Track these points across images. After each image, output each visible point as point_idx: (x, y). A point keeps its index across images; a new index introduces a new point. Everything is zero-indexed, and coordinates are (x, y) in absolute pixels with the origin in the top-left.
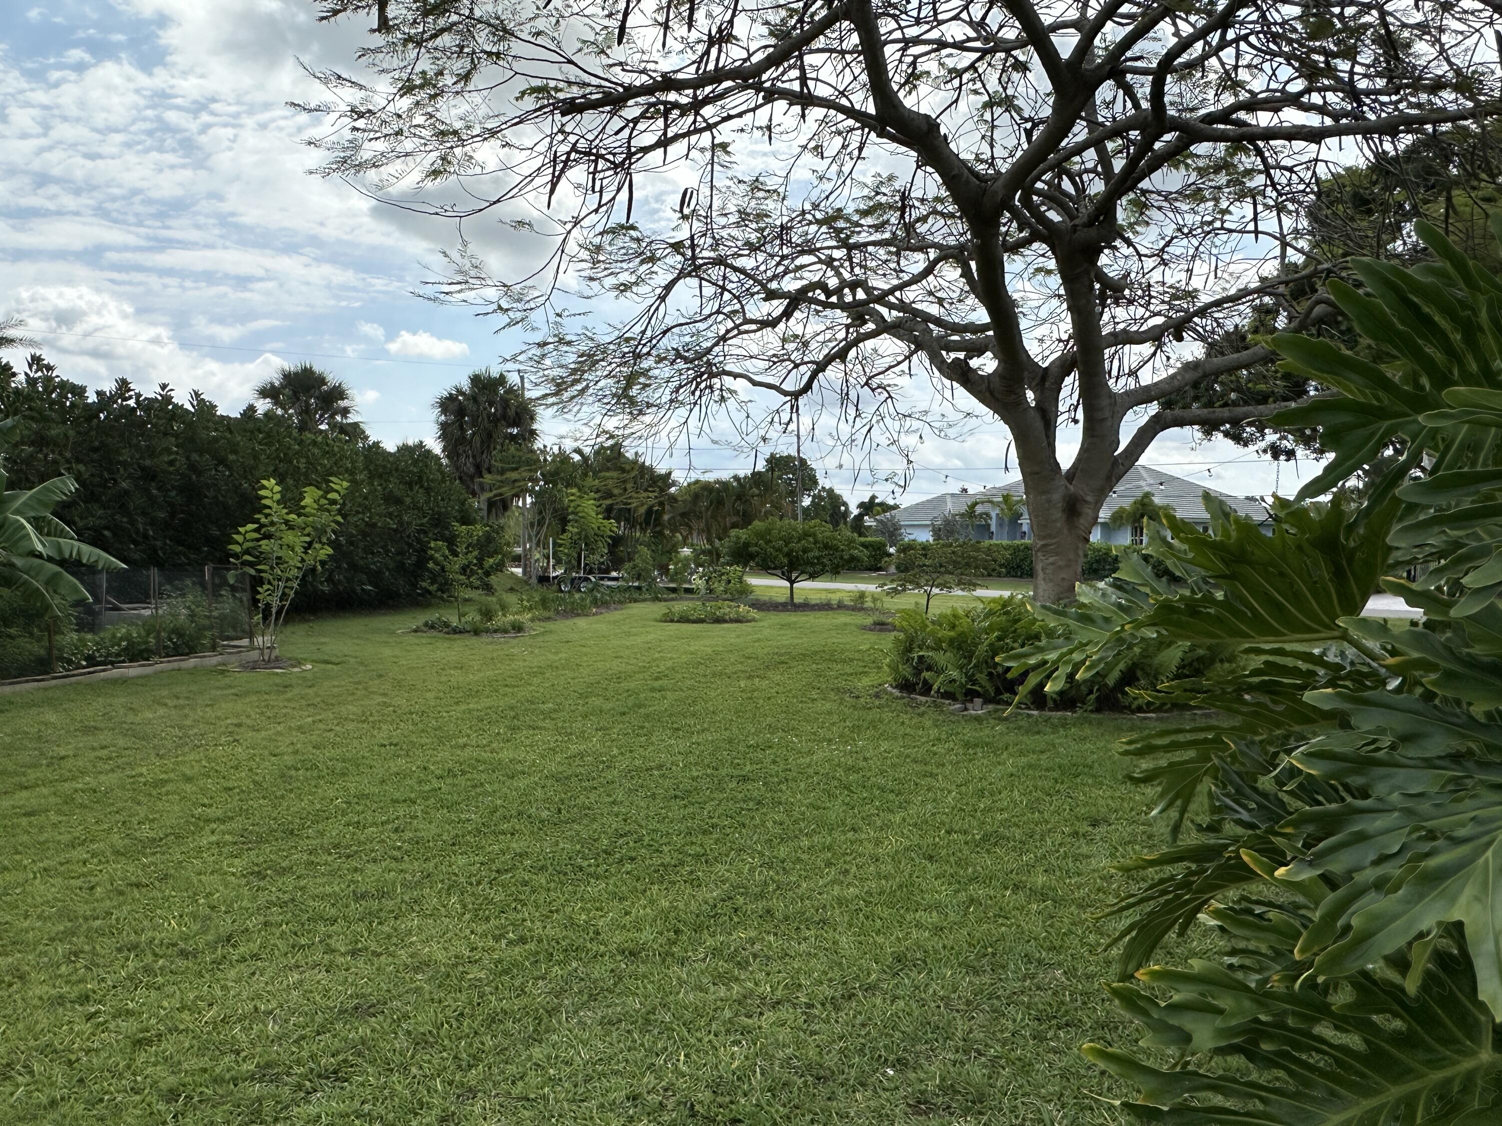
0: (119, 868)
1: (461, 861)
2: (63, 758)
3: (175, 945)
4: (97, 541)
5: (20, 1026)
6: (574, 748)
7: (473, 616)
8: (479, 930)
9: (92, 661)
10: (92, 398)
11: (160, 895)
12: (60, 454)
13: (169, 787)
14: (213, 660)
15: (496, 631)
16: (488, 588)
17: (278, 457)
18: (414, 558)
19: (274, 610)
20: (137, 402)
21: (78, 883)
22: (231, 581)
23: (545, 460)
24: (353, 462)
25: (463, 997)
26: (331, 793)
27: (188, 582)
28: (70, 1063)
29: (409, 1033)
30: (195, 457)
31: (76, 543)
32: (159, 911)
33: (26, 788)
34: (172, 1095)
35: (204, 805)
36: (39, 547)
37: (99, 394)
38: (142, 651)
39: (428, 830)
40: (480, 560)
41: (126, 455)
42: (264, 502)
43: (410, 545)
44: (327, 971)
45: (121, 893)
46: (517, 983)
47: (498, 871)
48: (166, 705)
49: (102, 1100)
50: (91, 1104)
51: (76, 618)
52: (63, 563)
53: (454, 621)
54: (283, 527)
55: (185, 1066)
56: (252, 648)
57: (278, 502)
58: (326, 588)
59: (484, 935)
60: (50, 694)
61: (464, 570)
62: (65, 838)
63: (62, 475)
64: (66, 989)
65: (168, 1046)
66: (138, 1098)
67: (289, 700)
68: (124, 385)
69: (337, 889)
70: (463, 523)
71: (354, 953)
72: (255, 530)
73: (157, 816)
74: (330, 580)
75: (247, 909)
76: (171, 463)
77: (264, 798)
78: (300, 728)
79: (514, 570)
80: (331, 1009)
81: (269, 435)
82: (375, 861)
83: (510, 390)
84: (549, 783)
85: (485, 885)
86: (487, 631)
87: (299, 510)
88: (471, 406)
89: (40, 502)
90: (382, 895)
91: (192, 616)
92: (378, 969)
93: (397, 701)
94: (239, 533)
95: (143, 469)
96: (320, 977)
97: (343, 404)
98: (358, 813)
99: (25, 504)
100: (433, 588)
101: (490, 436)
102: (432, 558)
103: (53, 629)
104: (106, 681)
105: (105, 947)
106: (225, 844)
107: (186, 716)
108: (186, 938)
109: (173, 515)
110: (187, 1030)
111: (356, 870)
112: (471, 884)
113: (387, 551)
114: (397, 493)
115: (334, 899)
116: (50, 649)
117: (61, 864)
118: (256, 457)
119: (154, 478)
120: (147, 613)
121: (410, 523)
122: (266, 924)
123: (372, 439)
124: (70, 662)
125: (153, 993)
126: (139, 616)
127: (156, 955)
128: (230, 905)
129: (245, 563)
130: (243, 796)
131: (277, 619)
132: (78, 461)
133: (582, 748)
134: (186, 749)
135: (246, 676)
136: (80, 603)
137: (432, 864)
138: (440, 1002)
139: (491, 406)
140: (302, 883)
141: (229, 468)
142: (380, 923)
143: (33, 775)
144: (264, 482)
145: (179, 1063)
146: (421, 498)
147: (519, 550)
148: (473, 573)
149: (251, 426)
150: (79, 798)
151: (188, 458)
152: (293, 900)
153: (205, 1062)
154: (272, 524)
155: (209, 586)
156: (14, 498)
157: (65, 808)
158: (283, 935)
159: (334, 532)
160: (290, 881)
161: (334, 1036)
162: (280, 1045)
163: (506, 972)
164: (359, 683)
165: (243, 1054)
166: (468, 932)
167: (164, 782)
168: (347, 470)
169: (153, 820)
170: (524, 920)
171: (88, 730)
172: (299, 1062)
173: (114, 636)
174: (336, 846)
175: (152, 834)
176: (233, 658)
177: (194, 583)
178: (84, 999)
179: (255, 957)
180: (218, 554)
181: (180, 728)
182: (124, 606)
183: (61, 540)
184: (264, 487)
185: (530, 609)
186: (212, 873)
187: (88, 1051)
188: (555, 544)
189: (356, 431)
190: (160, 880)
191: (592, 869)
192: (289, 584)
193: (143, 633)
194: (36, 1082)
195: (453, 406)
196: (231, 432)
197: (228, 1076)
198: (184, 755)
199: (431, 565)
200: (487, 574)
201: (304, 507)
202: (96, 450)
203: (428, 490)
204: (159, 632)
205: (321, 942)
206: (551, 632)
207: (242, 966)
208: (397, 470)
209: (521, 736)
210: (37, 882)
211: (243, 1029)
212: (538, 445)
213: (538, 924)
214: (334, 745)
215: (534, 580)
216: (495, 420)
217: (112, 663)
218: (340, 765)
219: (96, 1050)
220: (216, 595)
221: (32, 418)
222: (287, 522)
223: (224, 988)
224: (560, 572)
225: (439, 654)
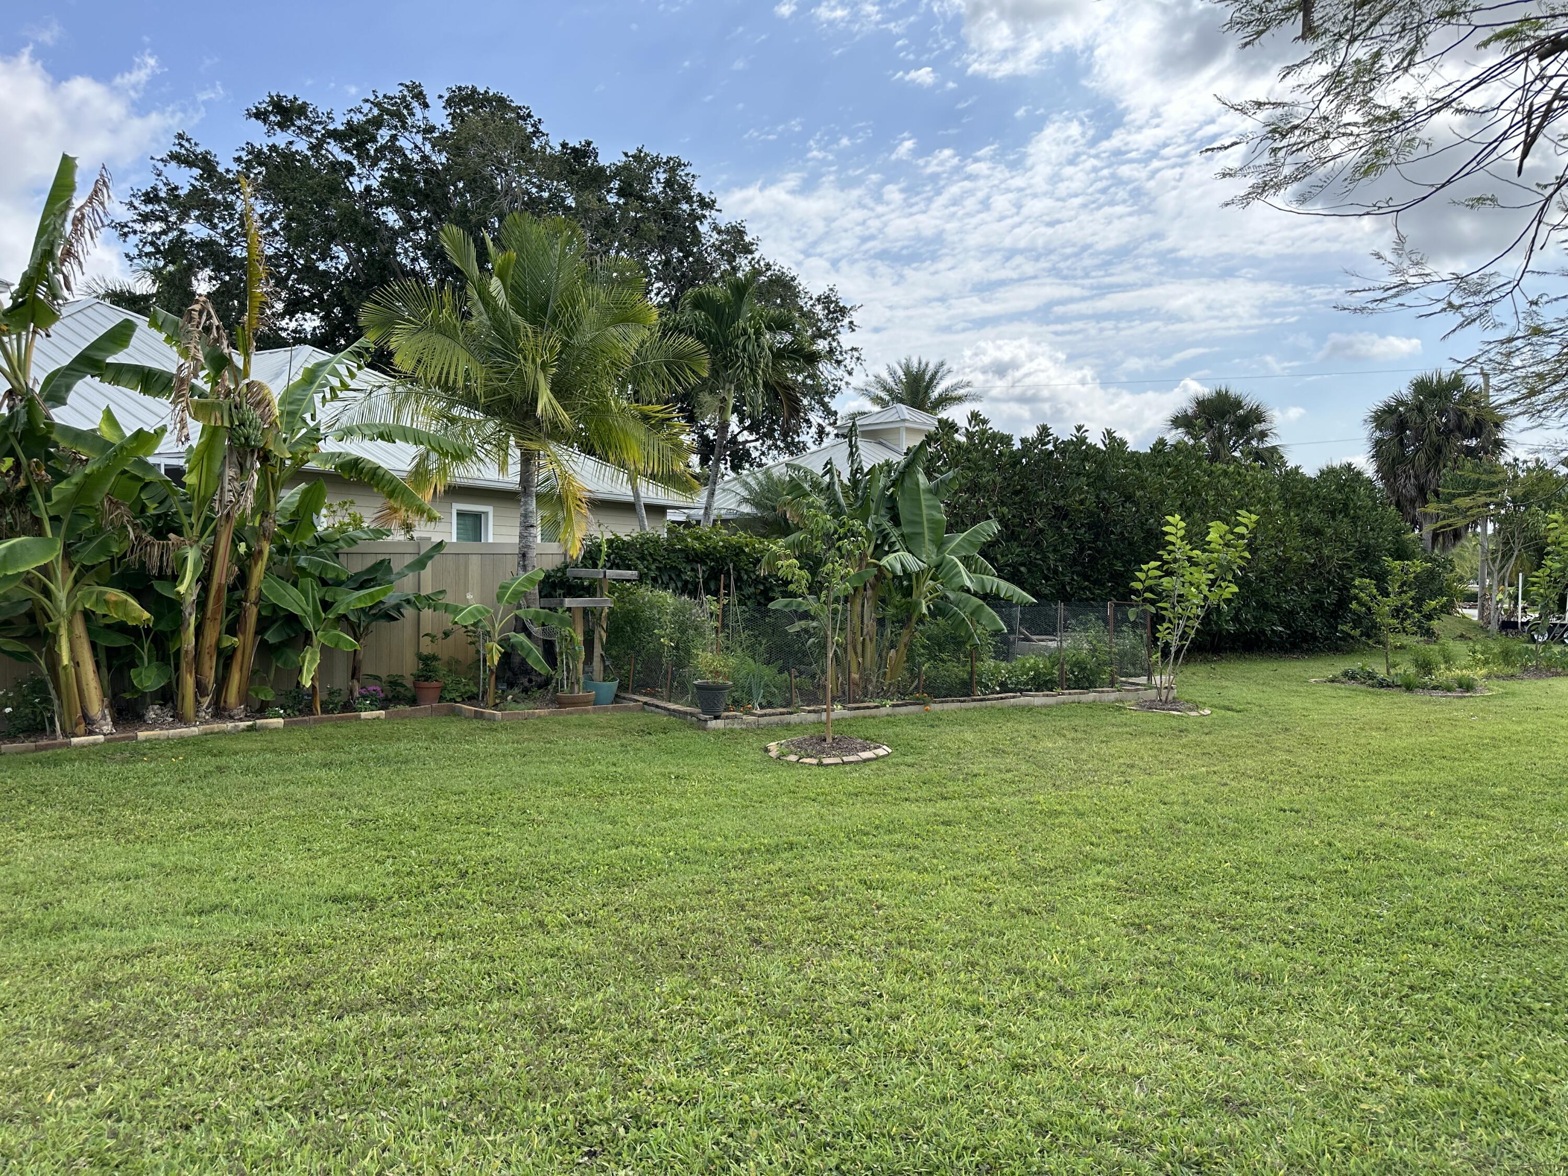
0: (1012, 889)
1: (1366, 964)
2: (975, 776)
3: (1055, 980)
4: (1014, 578)
5: (926, 1019)
6: (1534, 850)
7: (1406, 668)
8: (1380, 1053)
9: (1004, 688)
10: (1017, 445)
11: (1046, 926)
12: (989, 499)
13: (1063, 819)
14: (1111, 696)
15: (1435, 688)
16: (1429, 634)
17: (1186, 490)
18: (1335, 597)
19: (1173, 650)
20: (1055, 446)
21: (979, 897)
22: (1132, 619)
23: (1516, 477)
24: (1267, 492)
25: (1353, 1128)
26: (1220, 854)
27: (1092, 617)
28: (961, 1068)
29: (1283, 1149)
30: (1104, 494)
31: (996, 580)
32: (1044, 942)
33: (946, 799)
34: (1040, 1129)
35: (1092, 844)
36: (968, 583)
37: (1023, 441)
38: (1046, 682)
39: (1327, 918)
40: (1419, 601)
41: (1042, 497)
42: (1167, 538)
43: (1331, 582)
44: (1200, 1050)
45: (1013, 916)
46: (1425, 1132)
47: (1411, 988)
48: (1064, 736)
49: (982, 1111)
50: (975, 1111)
51: (994, 646)
52: (985, 597)
53: (1381, 671)
54: (1187, 564)
55: (1054, 1104)
56: (1149, 687)
57: (1182, 539)
58: (1232, 628)
59: (1387, 1061)
60: (969, 715)
61: (1397, 612)
62: (973, 851)
63: (989, 518)
64: (963, 996)
65: (1041, 1078)
66: (1011, 1121)
67: (1184, 746)
68: (1044, 431)
69: (1217, 962)
70: (1399, 557)
71: (1230, 1038)
72: (1157, 568)
73: (1049, 846)
74: (1236, 619)
75: (1125, 961)
76: (1082, 502)
77: (1151, 847)
78: (1193, 777)
79: (1467, 612)
80: (1201, 1094)
81: (1177, 469)
82: (1262, 940)
83: (1467, 396)
84: (1493, 889)
85: (1392, 1000)
86: (1424, 687)
87: (1204, 546)
88: (1414, 417)
89: (972, 544)
90: (1266, 981)
91: (1094, 650)
92: (1255, 1065)
93: (1302, 761)
94: (1141, 570)
95: (1057, 509)
96: (1191, 1054)
97: (1259, 427)
98: (1248, 883)
99: (958, 544)
100: (1357, 633)
101: (1439, 450)
102: (1356, 598)
103: (974, 655)
104: (1014, 707)
105: (996, 964)
106: (1109, 888)
107: (1083, 749)
108: (1065, 977)
109: (1081, 551)
110: (1059, 1069)
111: (1240, 946)
112: (1375, 994)
113: (1302, 589)
114: (1316, 522)
115: (1214, 973)
116: (971, 674)
117: (968, 876)
118: (1163, 490)
119: (1065, 517)
120: (1053, 645)
121: (1330, 558)
122: (1141, 981)
123: (1291, 464)
124: (986, 687)
125: (1033, 1023)
126: (1047, 647)
127: (1038, 985)
128: (1109, 953)
129: (1145, 600)
130: (1130, 841)
131: (1176, 658)
132: (1003, 504)
133: (1547, 851)
134: (1080, 784)
135: (1143, 715)
136: (997, 633)
137: (1328, 959)
138: (1324, 1125)
139: (1441, 415)
140: (1182, 947)
141: (1136, 504)
142: (1261, 1013)
143: (951, 787)
144: (1169, 518)
145: (1050, 1100)
146: (1345, 527)
147: (1474, 587)
148: (1408, 616)
149: (1160, 460)
150: (987, 816)
151: (1097, 496)
152: (1170, 963)
153: (1072, 1107)
154: (1175, 560)
155: (1111, 621)
156: (950, 540)
157: (975, 823)
158: (1156, 998)
159: (1239, 568)
160: (1168, 941)
161: (1201, 1124)
162: (1145, 1115)
163: (1412, 1115)
164: (1261, 735)
165: (1109, 1111)
166: (1366, 1052)
167: (1057, 814)
168: (1260, 501)
169: (1046, 849)
170: (1442, 1057)
171: (997, 752)
172: (1161, 1139)
173: (1024, 665)
174: (1221, 915)
175: (1043, 864)
176: (1130, 695)
177: (1097, 619)
178: (976, 1010)
179: (1128, 1013)
180: (1121, 590)
181: (1076, 762)
182: (1034, 637)
183: (984, 577)
184: (1168, 523)
185: (1486, 662)
186: (1095, 915)
187: (975, 1061)
188: (1525, 582)
189: (1270, 457)
190: (1048, 911)
191: (1548, 1016)
192: (1190, 623)
193: (1048, 665)
194: (933, 1075)
195: (1391, 420)
196: (1140, 468)
197: (1092, 1129)
198: (1078, 788)
199: (1354, 605)
200: (1429, 617)
201: (1209, 543)
202: (1017, 493)
203: (1354, 519)
204: (1062, 665)
205: (1195, 1016)
206: (1513, 694)
207: (1116, 1019)
208: (1318, 496)
209: (1456, 824)
210: (948, 887)
211: (1110, 1085)
212: (1506, 457)
213: (1461, 1067)
214: (1227, 801)
215: (1494, 627)
216: (1447, 432)
217: (1021, 691)
218: (1231, 825)
219: (983, 1063)
220: (1117, 631)
221: (969, 468)
222: (1190, 559)
223: (1095, 1036)
224: (1533, 615)
225: (1358, 711)
